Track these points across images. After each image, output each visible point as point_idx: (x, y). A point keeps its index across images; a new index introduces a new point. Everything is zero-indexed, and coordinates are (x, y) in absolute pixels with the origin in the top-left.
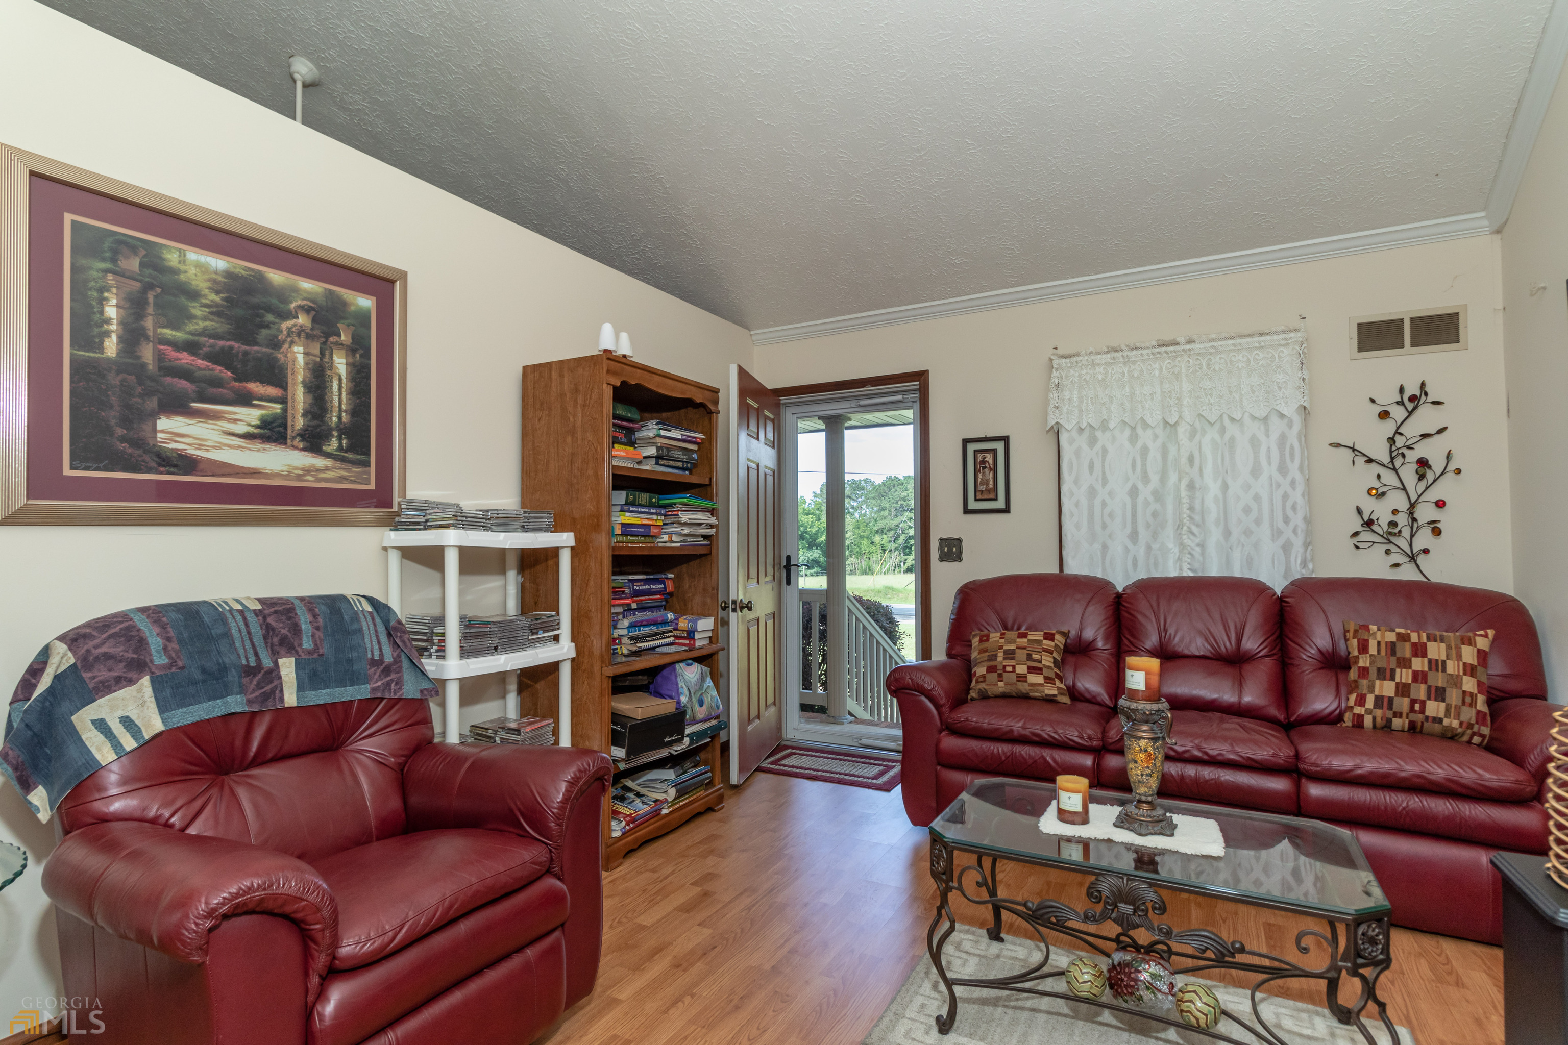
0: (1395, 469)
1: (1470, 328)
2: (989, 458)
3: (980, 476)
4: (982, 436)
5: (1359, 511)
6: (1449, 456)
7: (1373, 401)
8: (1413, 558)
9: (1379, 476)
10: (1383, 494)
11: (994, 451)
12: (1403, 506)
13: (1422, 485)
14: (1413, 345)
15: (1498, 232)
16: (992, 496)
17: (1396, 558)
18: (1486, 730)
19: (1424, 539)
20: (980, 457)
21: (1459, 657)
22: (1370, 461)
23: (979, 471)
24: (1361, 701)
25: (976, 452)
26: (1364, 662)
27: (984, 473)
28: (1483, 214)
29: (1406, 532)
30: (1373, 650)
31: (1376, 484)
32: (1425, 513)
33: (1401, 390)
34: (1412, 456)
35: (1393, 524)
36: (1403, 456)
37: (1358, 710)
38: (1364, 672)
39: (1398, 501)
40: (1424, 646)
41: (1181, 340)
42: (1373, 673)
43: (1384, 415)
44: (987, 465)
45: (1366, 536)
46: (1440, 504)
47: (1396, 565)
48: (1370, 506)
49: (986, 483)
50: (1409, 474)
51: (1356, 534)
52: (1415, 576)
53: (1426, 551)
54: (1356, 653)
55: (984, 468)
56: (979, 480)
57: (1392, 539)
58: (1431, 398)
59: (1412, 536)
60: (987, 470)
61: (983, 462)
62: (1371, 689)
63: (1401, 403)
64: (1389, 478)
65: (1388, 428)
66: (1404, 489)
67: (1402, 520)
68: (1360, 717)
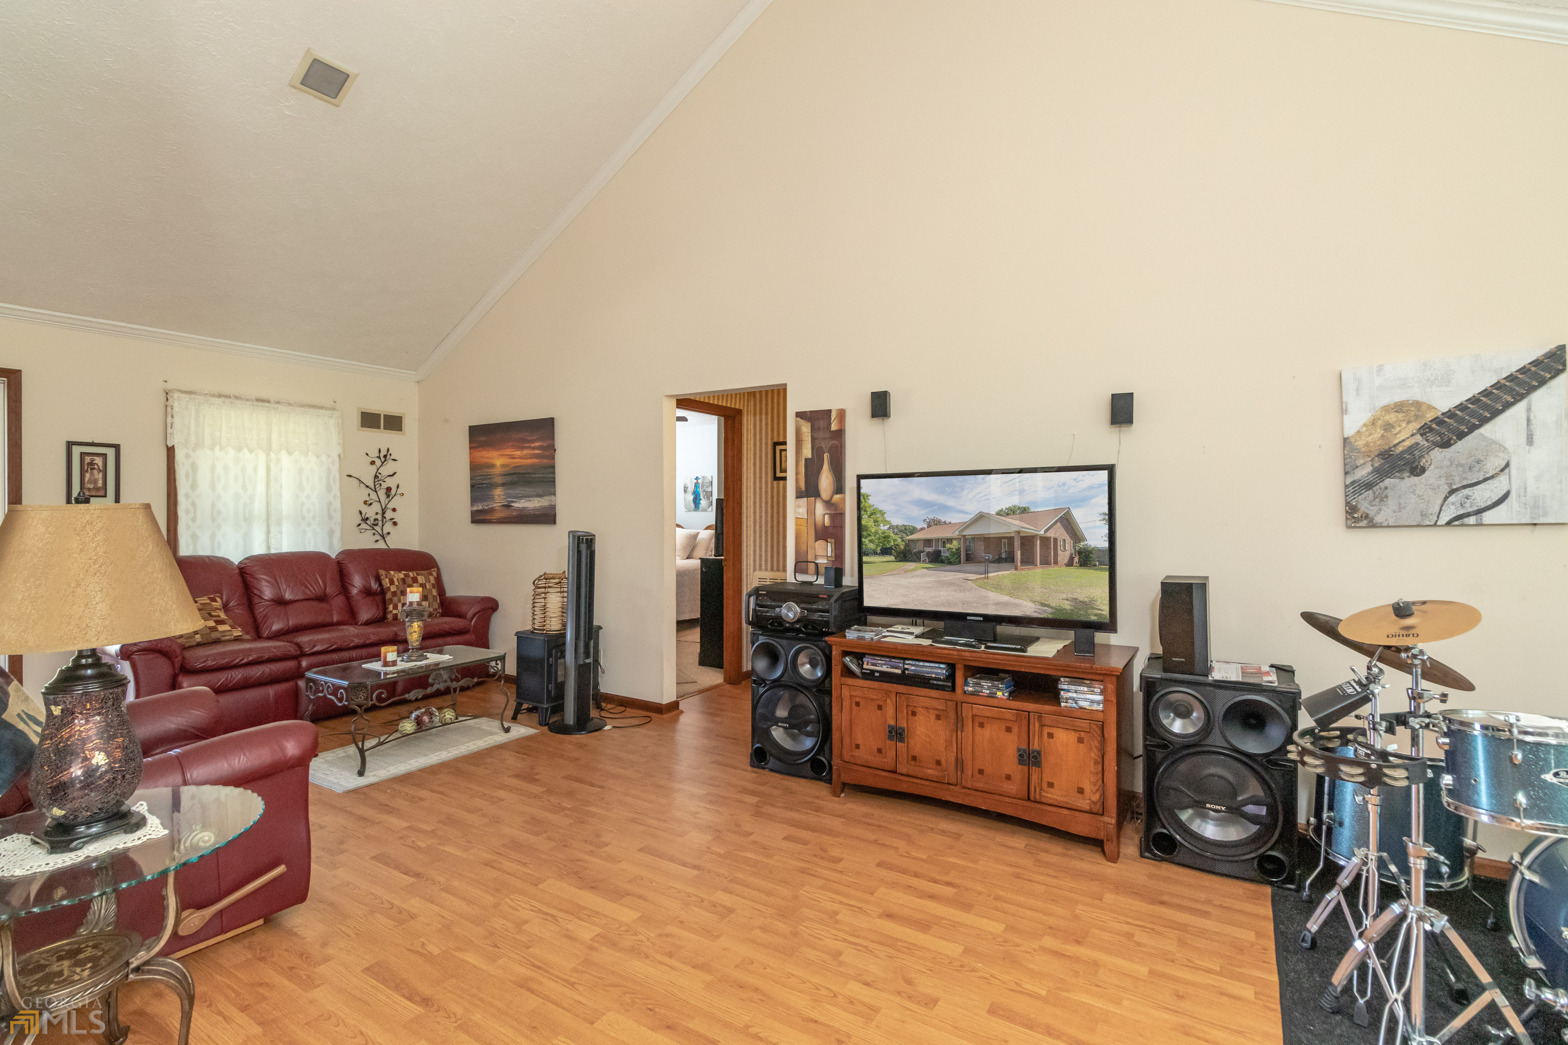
0: (376, 491)
1: (407, 424)
2: (99, 461)
3: (88, 476)
4: (91, 441)
5: (361, 513)
6: (398, 487)
7: (367, 454)
8: (383, 537)
9: (369, 495)
10: (371, 504)
11: (104, 456)
12: (380, 511)
13: (388, 500)
14: (384, 429)
15: (418, 382)
16: (102, 493)
17: (378, 537)
18: (440, 611)
19: (388, 527)
20: (88, 459)
21: (430, 581)
22: (367, 487)
23: (87, 471)
24: (396, 607)
25: (83, 455)
26: (393, 589)
27: (92, 474)
28: (414, 373)
29: (380, 524)
30: (396, 583)
31: (367, 499)
32: (389, 514)
33: (380, 451)
34: (385, 485)
35: (376, 520)
36: (381, 485)
37: (395, 612)
38: (394, 593)
39: (376, 508)
40: (416, 578)
41: (272, 400)
42: (398, 592)
43: (373, 463)
44: (96, 467)
45: (364, 526)
46: (394, 510)
47: (377, 541)
48: (366, 510)
49: (95, 482)
50: (382, 493)
51: (359, 525)
52: (385, 547)
53: (389, 533)
54: (388, 585)
55: (92, 469)
56: (87, 479)
57: (375, 527)
58: (392, 458)
59: (383, 526)
60: (95, 472)
61: (91, 464)
62: (400, 601)
63: (379, 457)
64: (373, 496)
65: (373, 469)
66: (380, 502)
67: (379, 517)
68: (396, 615)
